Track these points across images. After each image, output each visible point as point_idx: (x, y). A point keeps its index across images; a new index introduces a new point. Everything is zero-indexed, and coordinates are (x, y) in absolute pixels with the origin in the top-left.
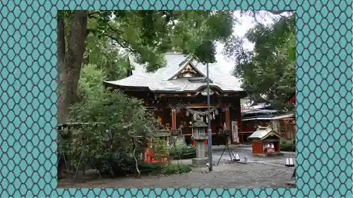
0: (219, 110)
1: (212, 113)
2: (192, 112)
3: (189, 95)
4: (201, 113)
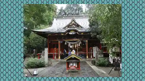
0: (82, 41)
1: (78, 43)
2: (68, 42)
3: (62, 34)
4: (73, 43)
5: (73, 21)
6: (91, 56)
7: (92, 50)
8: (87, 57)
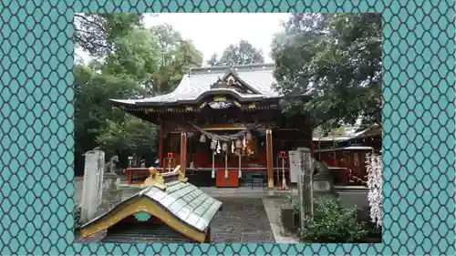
1: (241, 138)
2: (210, 135)
4: (225, 138)
5: (231, 74)
6: (284, 181)
7: (287, 160)
8: (271, 183)
